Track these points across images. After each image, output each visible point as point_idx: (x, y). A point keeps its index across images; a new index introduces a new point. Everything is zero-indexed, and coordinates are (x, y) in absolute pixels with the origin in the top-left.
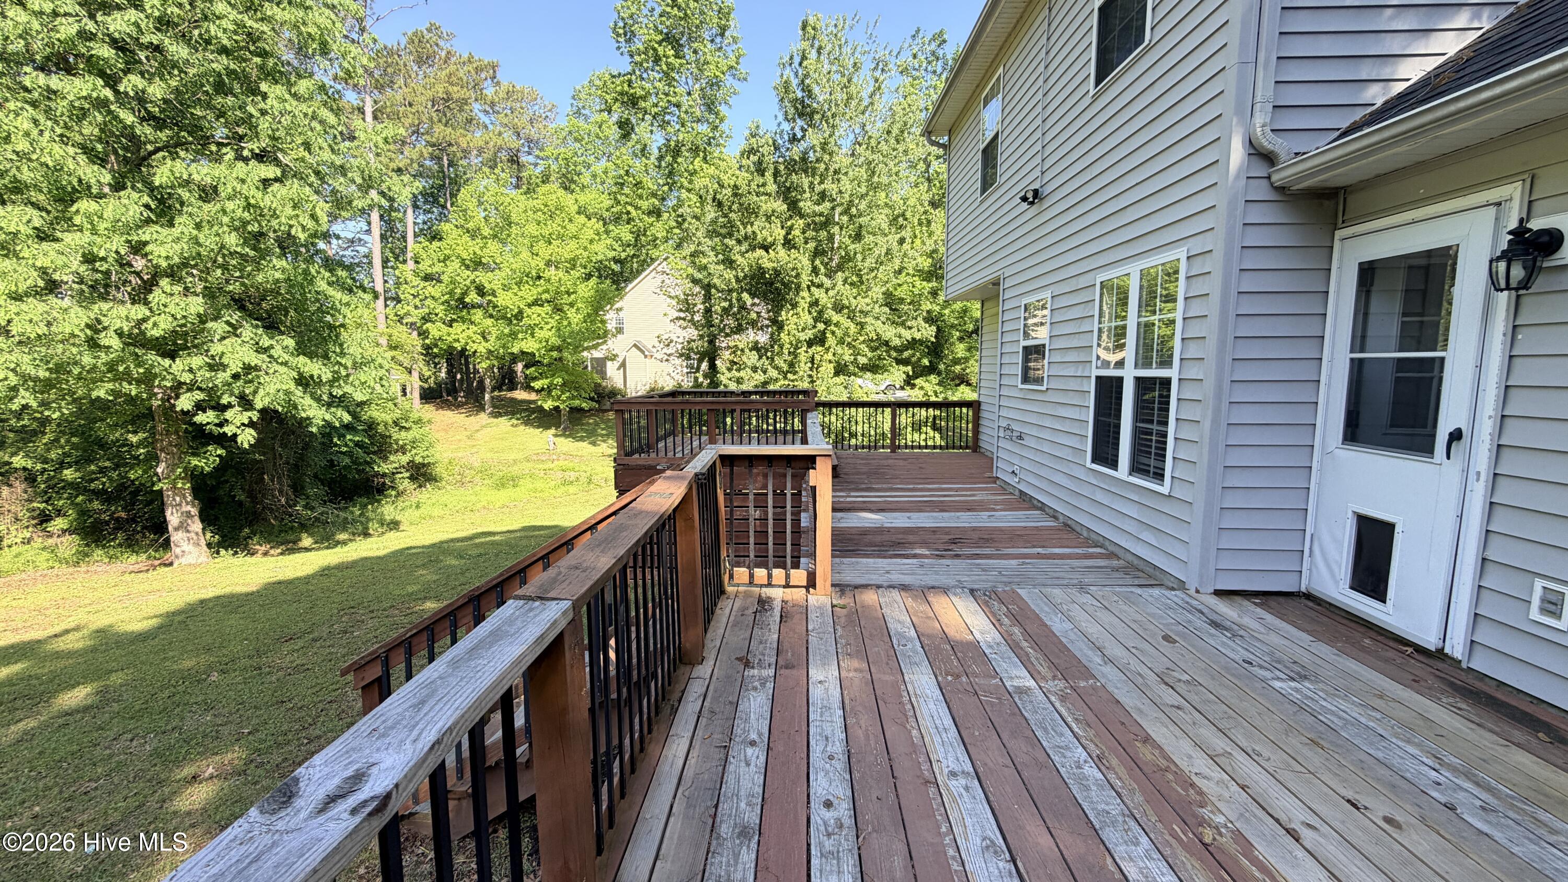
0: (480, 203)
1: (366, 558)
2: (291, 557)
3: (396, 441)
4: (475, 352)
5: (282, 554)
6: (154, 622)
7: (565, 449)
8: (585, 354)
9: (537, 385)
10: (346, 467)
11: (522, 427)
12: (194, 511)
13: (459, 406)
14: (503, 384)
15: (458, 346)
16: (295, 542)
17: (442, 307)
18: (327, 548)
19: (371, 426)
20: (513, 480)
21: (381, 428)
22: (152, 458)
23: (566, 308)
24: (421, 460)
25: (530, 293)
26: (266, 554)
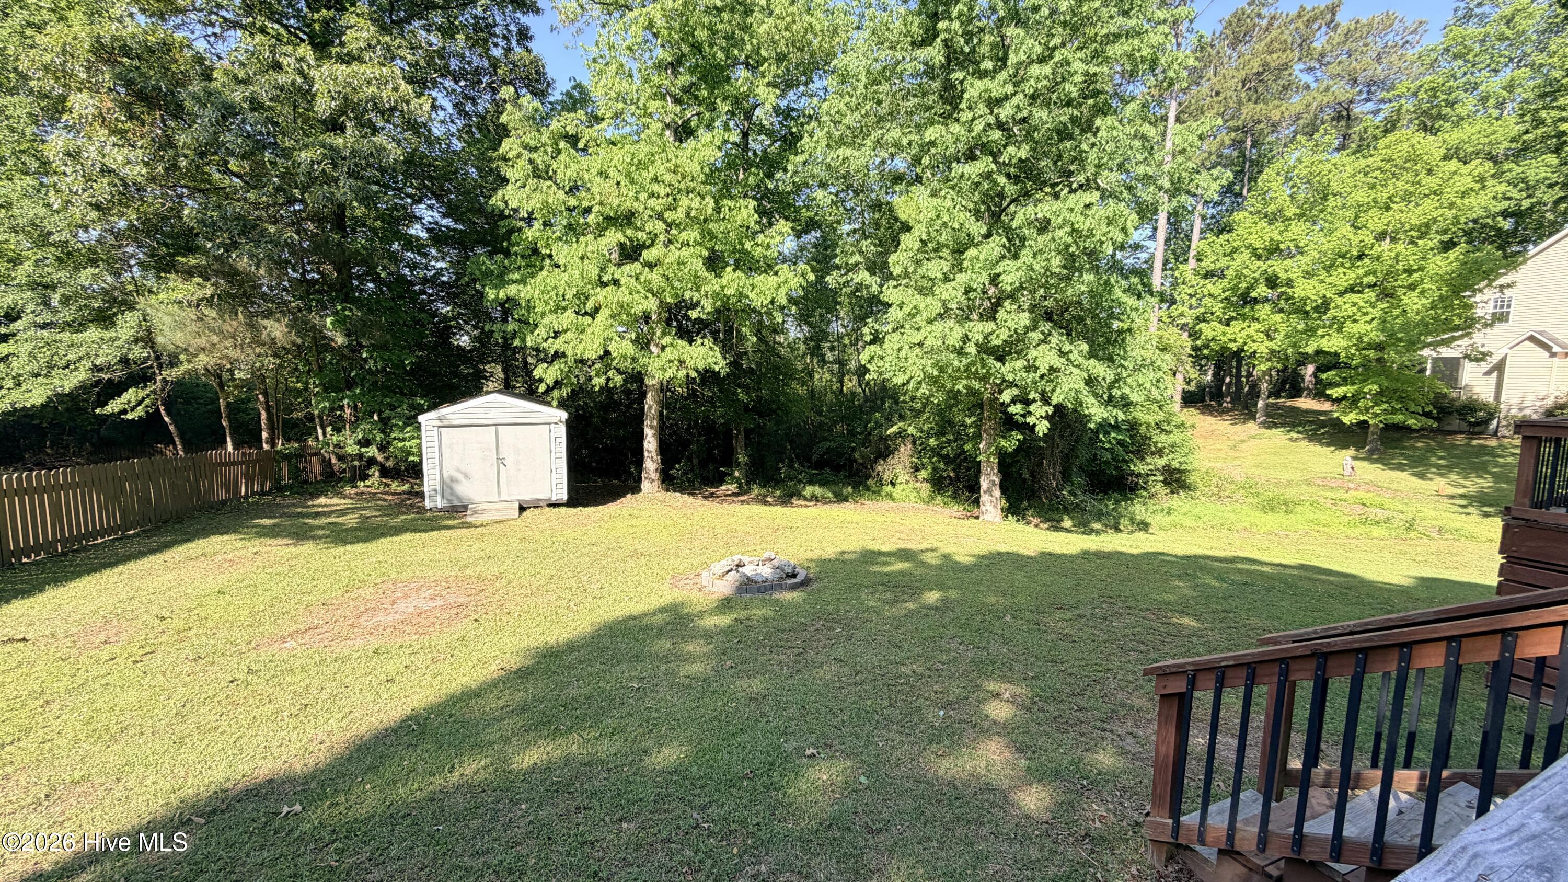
0: (1288, 179)
1: (1121, 553)
2: (1056, 534)
3: (1156, 443)
4: (1255, 352)
5: (1048, 529)
6: (971, 559)
7: (1368, 477)
8: (1426, 352)
9: (1336, 392)
10: (1107, 462)
11: (1305, 443)
12: (997, 481)
13: (1222, 412)
14: (1282, 389)
15: (1233, 347)
16: (1058, 522)
17: (1221, 305)
18: (1084, 533)
19: (1133, 426)
20: (1286, 504)
21: (1143, 430)
22: (978, 437)
23: (1400, 292)
24: (1177, 466)
25: (1343, 277)
26: (1037, 526)
